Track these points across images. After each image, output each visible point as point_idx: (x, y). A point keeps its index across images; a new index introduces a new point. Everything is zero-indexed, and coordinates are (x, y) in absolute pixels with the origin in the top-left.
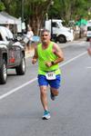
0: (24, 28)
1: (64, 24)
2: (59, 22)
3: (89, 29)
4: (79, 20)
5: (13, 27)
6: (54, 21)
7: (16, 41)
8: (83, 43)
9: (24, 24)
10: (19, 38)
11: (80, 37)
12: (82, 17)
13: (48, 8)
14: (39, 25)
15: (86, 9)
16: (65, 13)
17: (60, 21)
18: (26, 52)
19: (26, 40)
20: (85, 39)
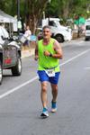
3: (88, 28)
4: (78, 19)
5: (8, 26)
7: (12, 40)
8: (81, 42)
10: (15, 38)
11: (78, 37)
12: (80, 15)
13: (45, 5)
14: (35, 24)
15: (85, 8)
16: (62, 12)
17: (58, 19)
18: (22, 52)
19: (23, 40)
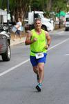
0: (9, 18)
2: (40, 13)
4: (59, 12)
6: (36, 12)
7: (2, 30)
8: (62, 32)
9: (9, 15)
10: (5, 28)
11: (60, 27)
14: (23, 16)
15: (65, 2)
16: (46, 5)
17: (42, 12)
18: (11, 41)
20: (64, 29)
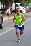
1: (21, 5)
2: (19, 4)
14: (9, 6)
